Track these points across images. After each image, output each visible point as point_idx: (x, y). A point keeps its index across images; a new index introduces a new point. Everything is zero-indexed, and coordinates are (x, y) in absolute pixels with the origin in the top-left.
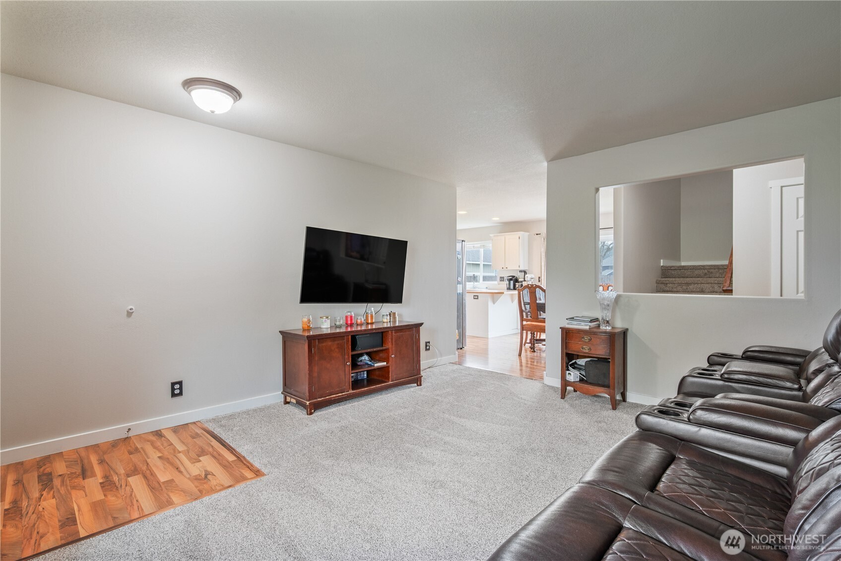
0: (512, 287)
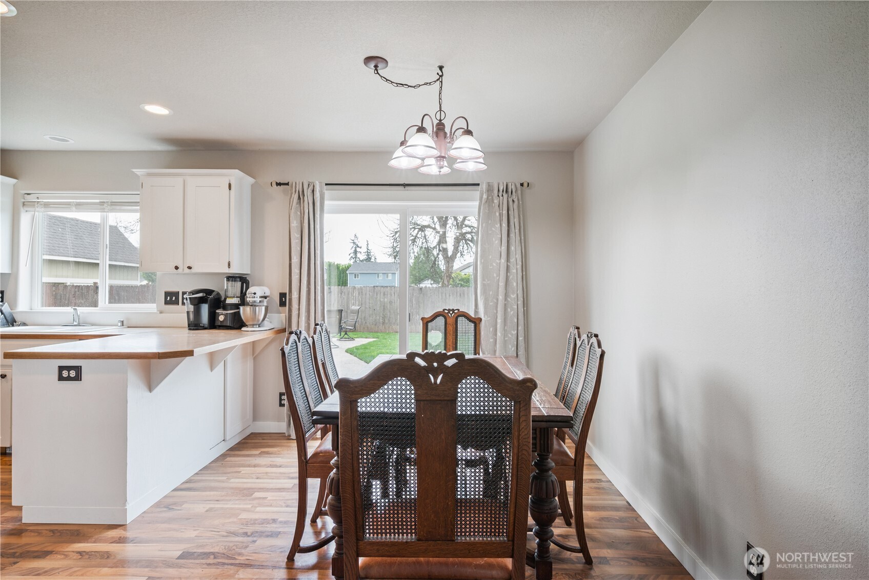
0: (205, 318)
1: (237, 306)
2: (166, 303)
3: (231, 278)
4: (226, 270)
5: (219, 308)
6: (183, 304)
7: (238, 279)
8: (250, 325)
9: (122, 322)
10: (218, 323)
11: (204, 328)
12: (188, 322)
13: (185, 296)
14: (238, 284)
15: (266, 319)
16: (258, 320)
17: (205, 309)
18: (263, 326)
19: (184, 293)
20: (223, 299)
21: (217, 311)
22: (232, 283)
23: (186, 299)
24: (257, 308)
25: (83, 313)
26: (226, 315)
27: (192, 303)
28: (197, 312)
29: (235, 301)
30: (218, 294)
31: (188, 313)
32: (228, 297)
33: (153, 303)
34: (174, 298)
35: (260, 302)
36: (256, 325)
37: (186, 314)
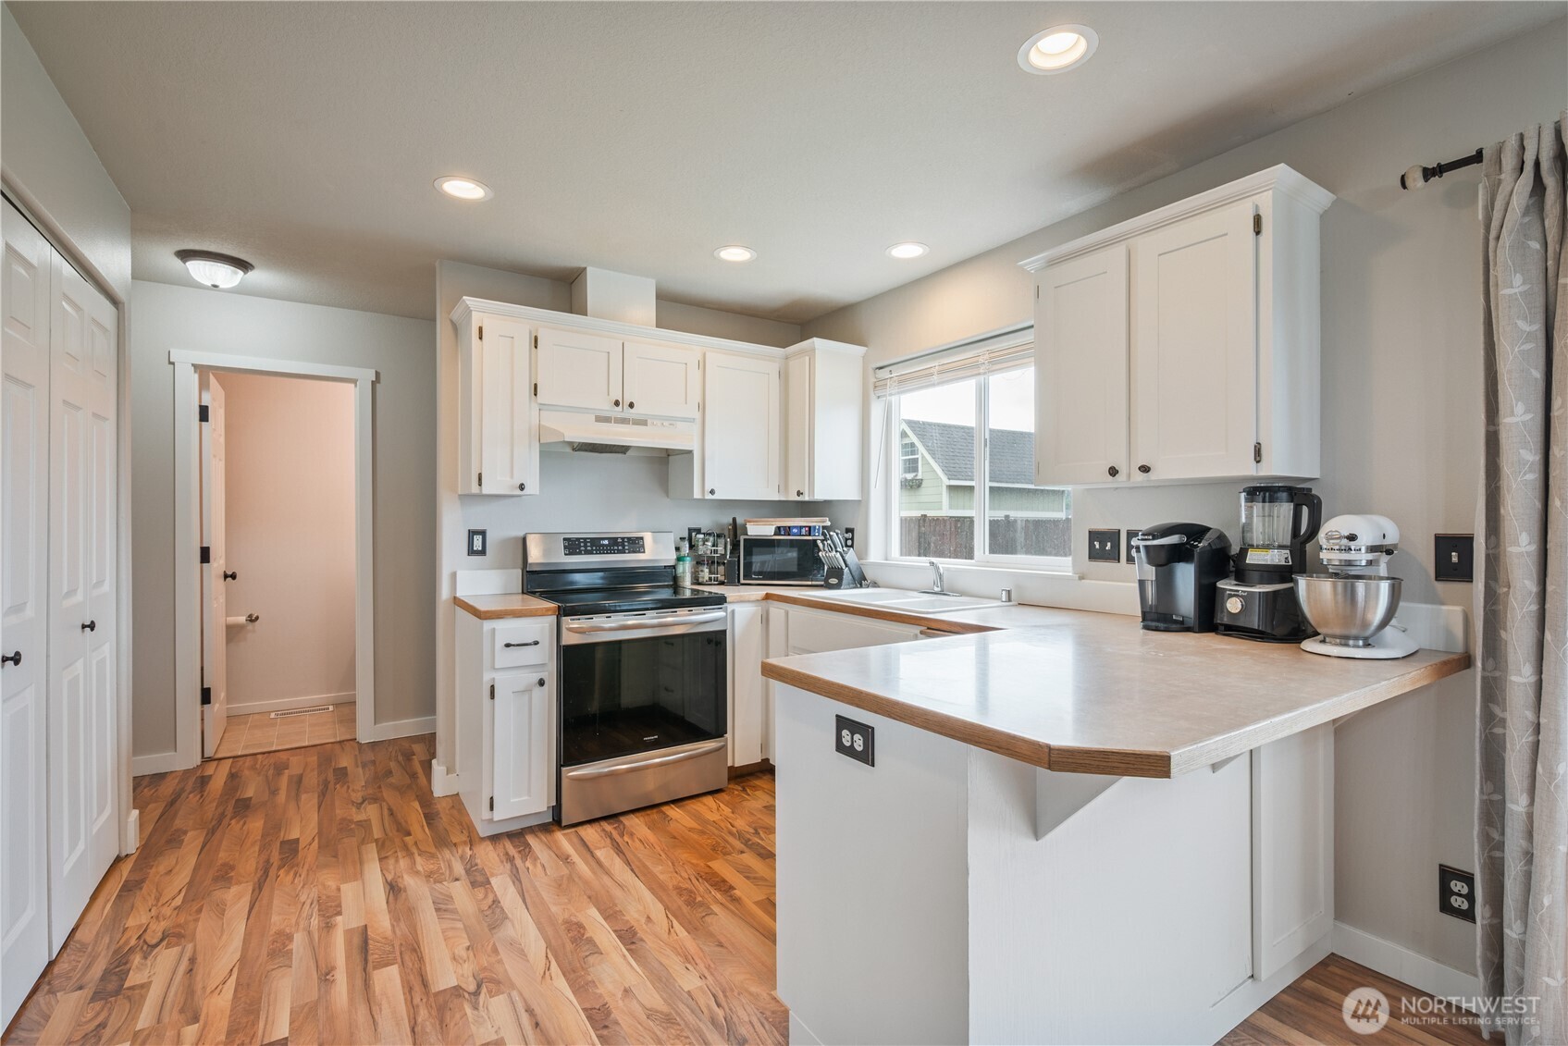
0: (1186, 601)
1: (1283, 574)
2: (1094, 555)
3: (1262, 492)
4: (1248, 469)
5: (1224, 576)
6: (1130, 559)
7: (1284, 495)
8: (1334, 636)
9: (1009, 592)
10: (1223, 619)
11: (1183, 627)
12: (1142, 608)
13: (1134, 542)
14: (1285, 510)
15: (1393, 622)
16: (1365, 624)
17: (1186, 576)
18: (1381, 645)
19: (1131, 534)
20: (1235, 549)
21: (1221, 584)
22: (1263, 508)
23: (1138, 548)
24: (1360, 586)
25: (948, 570)
26: (1247, 599)
27: (1150, 562)
28: (1166, 584)
29: (1276, 557)
30: (1222, 537)
31: (1142, 583)
32: (1252, 546)
33: (1066, 555)
34: (1109, 544)
35: (1370, 563)
36: (1356, 638)
37: (1137, 585)
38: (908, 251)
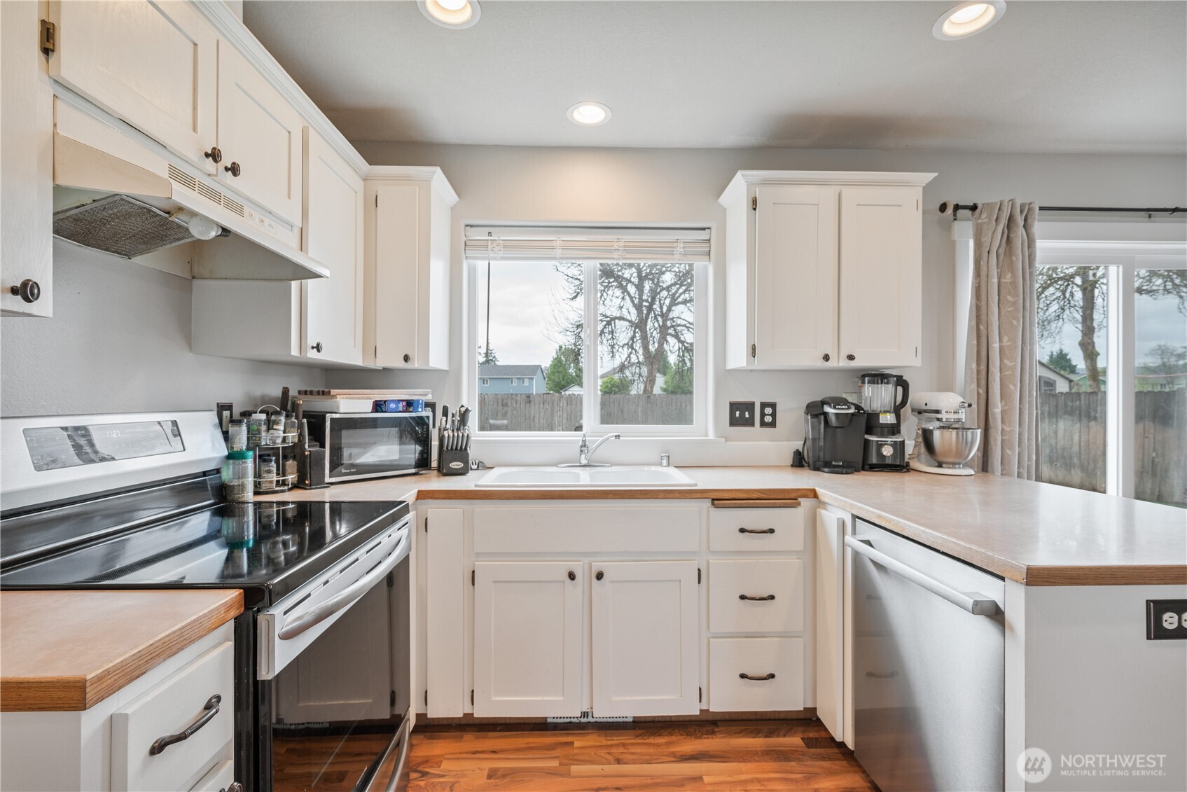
2: (734, 422)
6: (764, 424)
7: (892, 380)
14: (892, 388)
19: (765, 405)
21: (869, 438)
26: (893, 446)
34: (746, 413)
38: (589, 115)
